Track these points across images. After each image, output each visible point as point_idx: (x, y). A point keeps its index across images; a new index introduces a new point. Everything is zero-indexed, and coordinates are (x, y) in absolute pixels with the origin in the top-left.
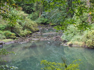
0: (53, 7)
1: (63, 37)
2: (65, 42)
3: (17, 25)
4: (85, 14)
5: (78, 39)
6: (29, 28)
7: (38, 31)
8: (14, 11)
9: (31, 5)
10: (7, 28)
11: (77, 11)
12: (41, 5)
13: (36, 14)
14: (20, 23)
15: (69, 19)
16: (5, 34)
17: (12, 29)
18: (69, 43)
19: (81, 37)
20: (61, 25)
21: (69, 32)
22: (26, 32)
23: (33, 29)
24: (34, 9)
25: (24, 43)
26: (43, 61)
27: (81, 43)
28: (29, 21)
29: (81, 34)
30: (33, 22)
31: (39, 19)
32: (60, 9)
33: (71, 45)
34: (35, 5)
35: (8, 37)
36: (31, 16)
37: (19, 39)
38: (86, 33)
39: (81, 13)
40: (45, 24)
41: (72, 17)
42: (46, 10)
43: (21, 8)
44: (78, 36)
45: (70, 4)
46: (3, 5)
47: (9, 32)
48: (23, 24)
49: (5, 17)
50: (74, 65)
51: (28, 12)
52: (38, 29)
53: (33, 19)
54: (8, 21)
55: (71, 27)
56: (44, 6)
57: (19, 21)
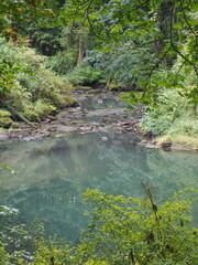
0: (119, 38)
1: (146, 123)
2: (150, 136)
3: (16, 89)
5: (187, 130)
6: (48, 97)
7: (74, 105)
8: (7, 48)
9: (56, 31)
12: (83, 32)
13: (69, 55)
14: (23, 83)
15: (163, 73)
17: (1, 98)
18: (161, 140)
19: (195, 124)
20: (138, 87)
21: (162, 108)
22: (40, 106)
23: (61, 98)
24: (63, 42)
25: (36, 139)
26: (89, 192)
29: (197, 115)
30: (60, 80)
31: (78, 69)
32: (137, 44)
33: (166, 147)
34: (66, 30)
36: (55, 61)
37: (21, 128)
40: (93, 84)
41: (170, 64)
42: (98, 46)
43: (26, 40)
44: (186, 122)
48: (33, 84)
50: (177, 205)
51: (47, 49)
52: (73, 99)
53: (61, 70)
55: (169, 94)
56: (92, 33)
57: (21, 75)
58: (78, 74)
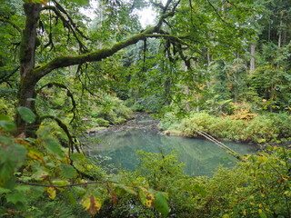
0: (150, 93)
1: (160, 126)
2: (162, 130)
3: (111, 113)
4: (183, 101)
5: (176, 128)
6: (124, 116)
7: (133, 119)
8: (108, 97)
9: (127, 91)
10: (100, 116)
11: (174, 98)
12: (137, 91)
13: (131, 100)
14: (114, 110)
15: (167, 107)
16: (98, 122)
17: (105, 116)
18: (166, 132)
19: (179, 126)
20: (158, 112)
21: (166, 120)
22: (120, 119)
23: (128, 116)
24: (129, 95)
25: (119, 131)
26: (138, 151)
27: (179, 132)
28: (123, 107)
29: (179, 123)
30: (128, 109)
31: (135, 105)
32: (157, 96)
33: (168, 134)
34: (130, 91)
35: (101, 125)
36: (126, 102)
37: (113, 127)
38: (184, 121)
39: (179, 100)
40: (141, 111)
41: (169, 103)
42: (142, 96)
43: (115, 94)
44: (175, 125)
45: (167, 91)
46: (97, 91)
47: (103, 120)
48: (118, 111)
49: (99, 104)
50: (172, 156)
51: (123, 98)
52: (133, 116)
53: (128, 106)
54: (101, 108)
55: (169, 114)
56: (140, 92)
57: (113, 107)
58: (134, 107)
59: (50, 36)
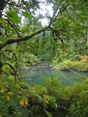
0: (46, 53)
1: (51, 66)
2: (52, 68)
3: (31, 61)
4: (60, 56)
6: (37, 62)
8: (30, 55)
9: (37, 52)
10: (27, 62)
11: (57, 54)
12: (41, 52)
13: (39, 56)
15: (53, 58)
17: (29, 62)
19: (59, 66)
20: (50, 60)
21: (53, 63)
22: (35, 63)
24: (38, 54)
25: (34, 68)
27: (59, 68)
28: (36, 59)
29: (59, 64)
32: (49, 54)
33: (54, 69)
34: (39, 52)
35: (27, 66)
37: (32, 67)
38: (61, 64)
40: (43, 60)
43: (33, 53)
44: (57, 65)
45: (54, 52)
46: (25, 53)
47: (28, 64)
48: (34, 60)
49: (26, 58)
51: (36, 55)
52: (40, 62)
53: (38, 58)
55: (54, 61)
57: (32, 59)
58: (40, 58)
59: (6, 31)
